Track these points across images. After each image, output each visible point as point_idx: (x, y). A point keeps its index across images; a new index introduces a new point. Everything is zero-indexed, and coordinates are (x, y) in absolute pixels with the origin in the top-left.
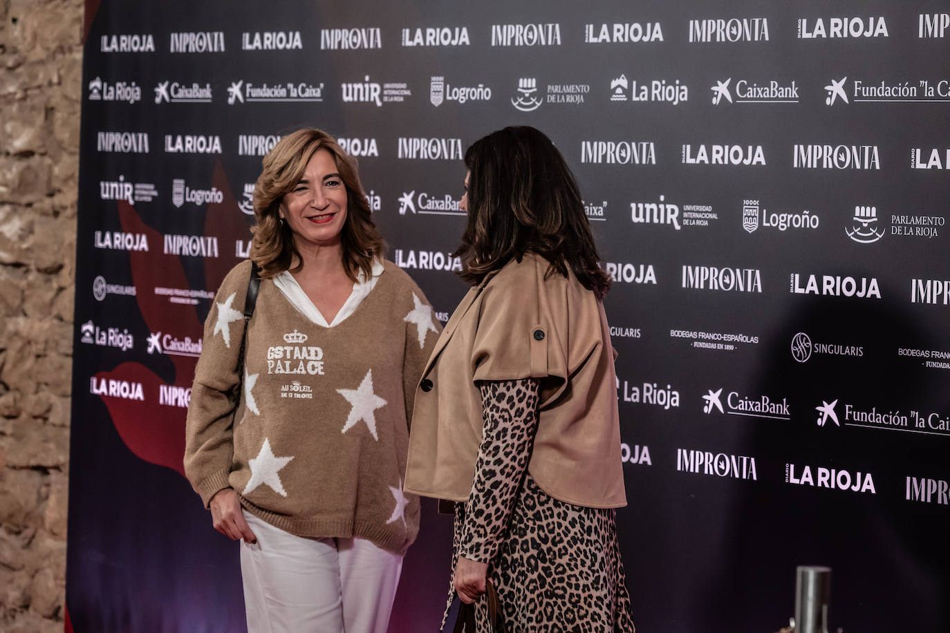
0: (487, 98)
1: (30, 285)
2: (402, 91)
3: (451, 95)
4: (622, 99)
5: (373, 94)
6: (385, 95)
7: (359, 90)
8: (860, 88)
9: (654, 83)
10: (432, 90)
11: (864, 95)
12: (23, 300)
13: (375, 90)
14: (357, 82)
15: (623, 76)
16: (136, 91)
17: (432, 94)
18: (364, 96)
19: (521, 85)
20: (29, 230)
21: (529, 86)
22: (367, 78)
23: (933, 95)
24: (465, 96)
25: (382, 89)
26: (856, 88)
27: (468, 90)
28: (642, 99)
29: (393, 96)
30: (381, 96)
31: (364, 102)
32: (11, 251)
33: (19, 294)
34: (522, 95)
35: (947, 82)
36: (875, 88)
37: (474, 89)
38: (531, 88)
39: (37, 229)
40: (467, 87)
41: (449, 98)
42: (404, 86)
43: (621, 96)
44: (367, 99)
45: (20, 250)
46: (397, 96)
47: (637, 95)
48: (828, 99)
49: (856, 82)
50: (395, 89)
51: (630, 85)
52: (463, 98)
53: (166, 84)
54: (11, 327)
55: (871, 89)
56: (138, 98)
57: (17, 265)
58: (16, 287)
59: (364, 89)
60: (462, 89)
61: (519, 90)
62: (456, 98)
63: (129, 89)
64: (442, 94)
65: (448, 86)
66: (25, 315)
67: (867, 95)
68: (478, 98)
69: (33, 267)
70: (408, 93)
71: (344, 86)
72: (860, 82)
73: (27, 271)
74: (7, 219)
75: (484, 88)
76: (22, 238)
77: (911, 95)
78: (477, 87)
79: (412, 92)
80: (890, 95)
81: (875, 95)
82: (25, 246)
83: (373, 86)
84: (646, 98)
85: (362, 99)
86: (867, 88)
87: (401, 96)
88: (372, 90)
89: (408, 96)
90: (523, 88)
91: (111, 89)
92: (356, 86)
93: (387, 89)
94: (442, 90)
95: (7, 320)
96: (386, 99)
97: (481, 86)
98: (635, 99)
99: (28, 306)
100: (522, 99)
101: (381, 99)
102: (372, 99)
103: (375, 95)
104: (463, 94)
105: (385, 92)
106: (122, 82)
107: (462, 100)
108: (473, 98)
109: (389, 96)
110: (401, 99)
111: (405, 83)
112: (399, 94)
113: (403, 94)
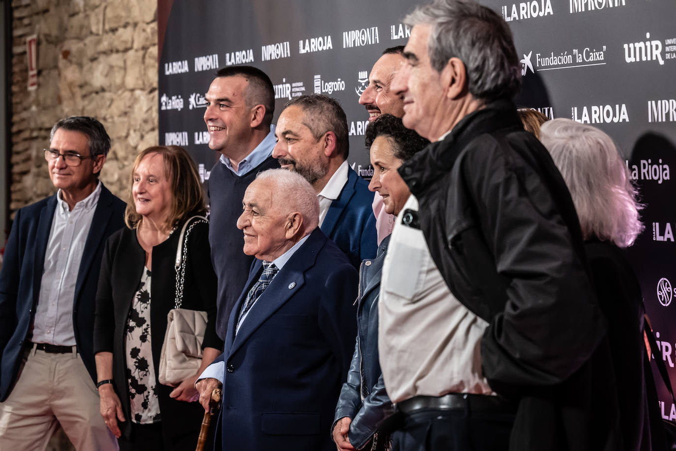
0: (343, 89)
2: (301, 88)
3: (324, 89)
7: (281, 89)
8: (539, 60)
10: (315, 86)
11: (542, 65)
13: (288, 89)
14: (280, 84)
16: (181, 102)
17: (315, 88)
18: (283, 93)
19: (360, 78)
21: (364, 78)
23: (581, 61)
24: (331, 88)
25: (292, 88)
26: (538, 60)
27: (333, 83)
30: (291, 93)
31: (283, 98)
34: (360, 84)
35: (588, 49)
36: (548, 58)
37: (336, 83)
38: (366, 79)
40: (332, 82)
41: (323, 91)
42: (301, 84)
44: (285, 96)
46: (298, 92)
48: (523, 70)
49: (537, 55)
50: (298, 87)
52: (330, 90)
53: (194, 95)
55: (546, 59)
56: (182, 107)
59: (283, 88)
60: (330, 83)
61: (359, 81)
62: (327, 91)
63: (178, 100)
64: (320, 88)
65: (323, 82)
67: (544, 65)
68: (339, 89)
70: (303, 89)
72: (540, 54)
75: (341, 81)
77: (569, 62)
78: (337, 81)
79: (305, 89)
80: (557, 64)
81: (548, 65)
83: (287, 85)
85: (282, 97)
86: (544, 59)
87: (300, 92)
89: (304, 91)
90: (361, 79)
91: (170, 101)
93: (294, 88)
94: (320, 85)
96: (293, 95)
97: (339, 80)
100: (361, 87)
101: (291, 95)
102: (287, 96)
103: (288, 92)
104: (330, 87)
105: (293, 90)
106: (174, 95)
108: (336, 90)
109: (296, 92)
110: (301, 94)
111: (302, 83)
112: (299, 90)
113: (301, 90)
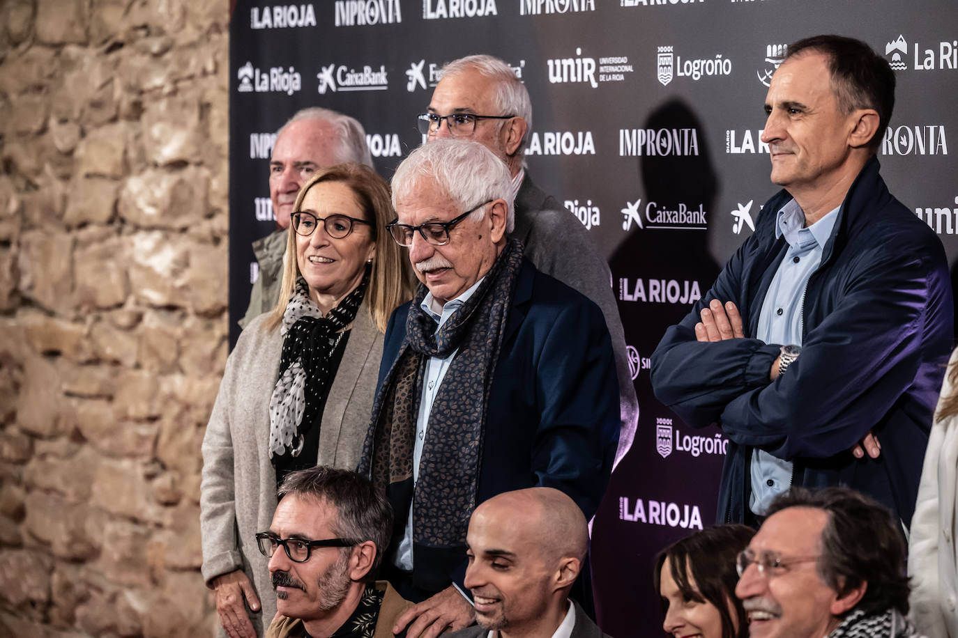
0: (728, 74)
1: (188, 334)
2: (621, 67)
3: (684, 71)
4: (900, 69)
5: (587, 72)
6: (602, 74)
7: (569, 67)
9: (943, 45)
10: (660, 63)
12: (180, 353)
13: (590, 67)
14: (567, 57)
15: (901, 36)
16: (294, 79)
17: (660, 69)
18: (576, 75)
19: (769, 53)
20: (184, 263)
21: (780, 54)
22: (579, 51)
24: (699, 70)
25: (598, 65)
27: (703, 62)
28: (928, 68)
29: (611, 73)
30: (597, 74)
31: (577, 83)
32: (162, 289)
33: (174, 345)
34: (770, 67)
37: (710, 61)
38: (783, 57)
39: (194, 261)
40: (702, 58)
41: (680, 76)
42: (624, 59)
43: (898, 64)
44: (579, 80)
45: (174, 289)
46: (616, 73)
47: (921, 63)
50: (614, 65)
51: (911, 49)
52: (698, 73)
53: (331, 66)
54: (165, 388)
56: (298, 87)
57: (171, 308)
58: (170, 336)
59: (576, 65)
60: (696, 62)
61: (767, 60)
62: (688, 75)
63: (286, 76)
64: (671, 68)
65: (678, 57)
66: (182, 372)
68: (716, 73)
69: (190, 310)
70: (629, 69)
71: (550, 63)
73: (184, 316)
74: (158, 248)
75: (723, 59)
76: (175, 273)
78: (714, 58)
79: (634, 68)
82: (179, 283)
83: (587, 61)
84: (932, 66)
85: (573, 79)
87: (620, 73)
88: (586, 67)
89: (629, 72)
90: (773, 58)
91: (265, 76)
92: (566, 62)
93: (603, 65)
94: (671, 62)
95: (161, 379)
96: (602, 78)
97: (719, 55)
98: (917, 67)
99: (186, 361)
101: (597, 79)
102: (586, 79)
103: (589, 73)
104: (697, 68)
105: (602, 69)
107: (696, 76)
108: (710, 74)
109: (606, 74)
110: (622, 78)
111: (626, 58)
112: (619, 71)
113: (621, 70)
